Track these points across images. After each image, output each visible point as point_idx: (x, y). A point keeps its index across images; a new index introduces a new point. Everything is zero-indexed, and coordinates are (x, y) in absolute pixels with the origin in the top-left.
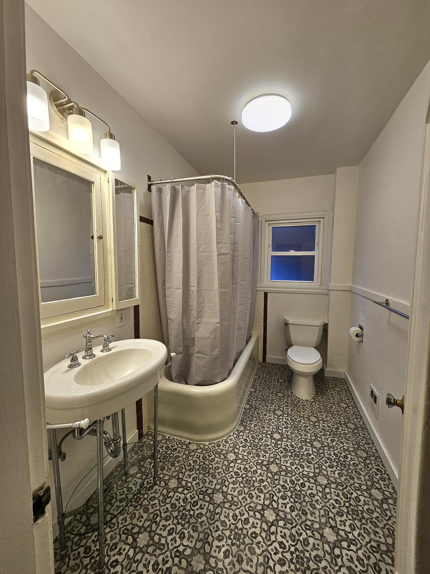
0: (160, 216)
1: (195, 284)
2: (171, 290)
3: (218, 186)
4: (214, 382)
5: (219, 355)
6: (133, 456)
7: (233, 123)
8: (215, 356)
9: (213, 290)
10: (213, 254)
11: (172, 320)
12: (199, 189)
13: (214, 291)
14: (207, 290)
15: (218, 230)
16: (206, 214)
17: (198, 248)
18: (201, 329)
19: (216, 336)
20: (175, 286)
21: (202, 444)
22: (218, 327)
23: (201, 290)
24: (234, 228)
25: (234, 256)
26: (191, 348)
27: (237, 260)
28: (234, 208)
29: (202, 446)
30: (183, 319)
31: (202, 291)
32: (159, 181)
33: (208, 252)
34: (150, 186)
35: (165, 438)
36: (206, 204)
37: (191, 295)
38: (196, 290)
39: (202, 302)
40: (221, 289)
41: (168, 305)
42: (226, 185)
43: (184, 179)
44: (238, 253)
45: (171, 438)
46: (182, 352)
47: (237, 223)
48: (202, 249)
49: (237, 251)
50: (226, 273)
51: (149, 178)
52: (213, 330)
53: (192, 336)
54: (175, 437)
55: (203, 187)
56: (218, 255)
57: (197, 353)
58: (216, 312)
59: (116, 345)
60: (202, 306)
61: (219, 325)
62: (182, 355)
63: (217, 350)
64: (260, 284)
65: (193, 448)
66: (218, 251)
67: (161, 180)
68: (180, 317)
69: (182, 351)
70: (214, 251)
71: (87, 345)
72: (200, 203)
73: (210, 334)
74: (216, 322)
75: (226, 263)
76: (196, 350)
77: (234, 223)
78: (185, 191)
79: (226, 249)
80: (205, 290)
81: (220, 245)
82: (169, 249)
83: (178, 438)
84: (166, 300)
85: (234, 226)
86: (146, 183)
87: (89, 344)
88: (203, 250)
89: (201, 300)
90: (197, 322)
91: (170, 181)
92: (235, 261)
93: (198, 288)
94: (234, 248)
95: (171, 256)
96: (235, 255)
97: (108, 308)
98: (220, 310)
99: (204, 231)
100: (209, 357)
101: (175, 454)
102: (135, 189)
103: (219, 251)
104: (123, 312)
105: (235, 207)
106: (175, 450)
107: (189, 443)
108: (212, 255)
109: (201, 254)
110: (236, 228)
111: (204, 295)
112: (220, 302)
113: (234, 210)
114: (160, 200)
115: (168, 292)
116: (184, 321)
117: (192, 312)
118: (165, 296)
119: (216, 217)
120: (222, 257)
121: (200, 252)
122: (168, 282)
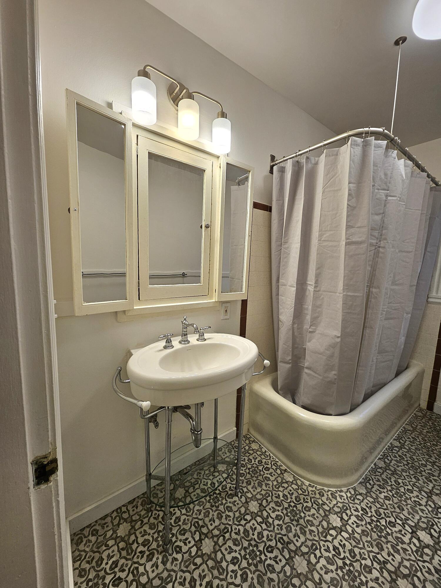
0: (279, 200)
1: (312, 282)
2: (284, 287)
3: (357, 145)
4: (326, 412)
5: (335, 379)
6: (226, 452)
7: (397, 43)
8: (329, 379)
9: (336, 293)
10: (341, 244)
11: (282, 322)
12: (330, 156)
13: (338, 294)
14: (328, 292)
15: (351, 208)
16: (336, 189)
17: (320, 236)
18: (314, 340)
19: (333, 353)
20: (289, 284)
21: (300, 480)
22: (338, 343)
23: (318, 291)
24: (383, 205)
25: (379, 247)
26: (302, 360)
27: (383, 253)
28: (386, 175)
29: (299, 483)
30: (294, 323)
31: (320, 292)
32: (282, 159)
33: (334, 241)
34: (272, 167)
35: (261, 450)
36: (338, 174)
37: (308, 296)
38: (313, 290)
39: (320, 306)
40: (347, 292)
41: (280, 305)
42: (370, 141)
43: (311, 148)
44: (388, 242)
45: (267, 453)
46: (290, 363)
47: (389, 198)
48: (325, 237)
49: (385, 239)
50: (358, 270)
51: (273, 158)
52: (329, 345)
53: (304, 347)
54: (271, 455)
55: (335, 153)
56: (347, 244)
57: (306, 368)
58: (337, 321)
59: (212, 337)
60: (319, 311)
61: (339, 340)
62: (290, 365)
63: (334, 372)
64: (437, 293)
65: (287, 478)
66: (347, 239)
67: (284, 157)
68: (291, 321)
69: (291, 361)
70: (342, 239)
71: (183, 331)
72: (329, 176)
73: (326, 349)
74: (336, 336)
75: (359, 256)
76: (306, 365)
77: (385, 198)
78: (311, 162)
79: (360, 235)
80: (325, 291)
81: (352, 230)
82: (286, 238)
83: (274, 457)
84: (278, 299)
85: (383, 202)
86: (269, 163)
87: (185, 330)
88: (326, 239)
89: (319, 303)
90: (310, 330)
91: (294, 155)
92: (380, 255)
93: (315, 287)
94: (381, 235)
95: (288, 247)
96: (382, 245)
97: (211, 298)
98: (343, 321)
99: (331, 212)
100: (321, 378)
101: (266, 474)
102: (250, 172)
103: (349, 239)
104: (228, 305)
105: (389, 173)
106: (267, 469)
107: (285, 471)
108: (339, 245)
109: (324, 244)
110: (388, 205)
111: (323, 298)
112: (343, 310)
113: (387, 179)
114: (281, 182)
115: (281, 289)
116: (296, 326)
117: (307, 317)
118: (278, 294)
119: (349, 190)
120: (353, 247)
121: (323, 241)
122: (282, 278)
